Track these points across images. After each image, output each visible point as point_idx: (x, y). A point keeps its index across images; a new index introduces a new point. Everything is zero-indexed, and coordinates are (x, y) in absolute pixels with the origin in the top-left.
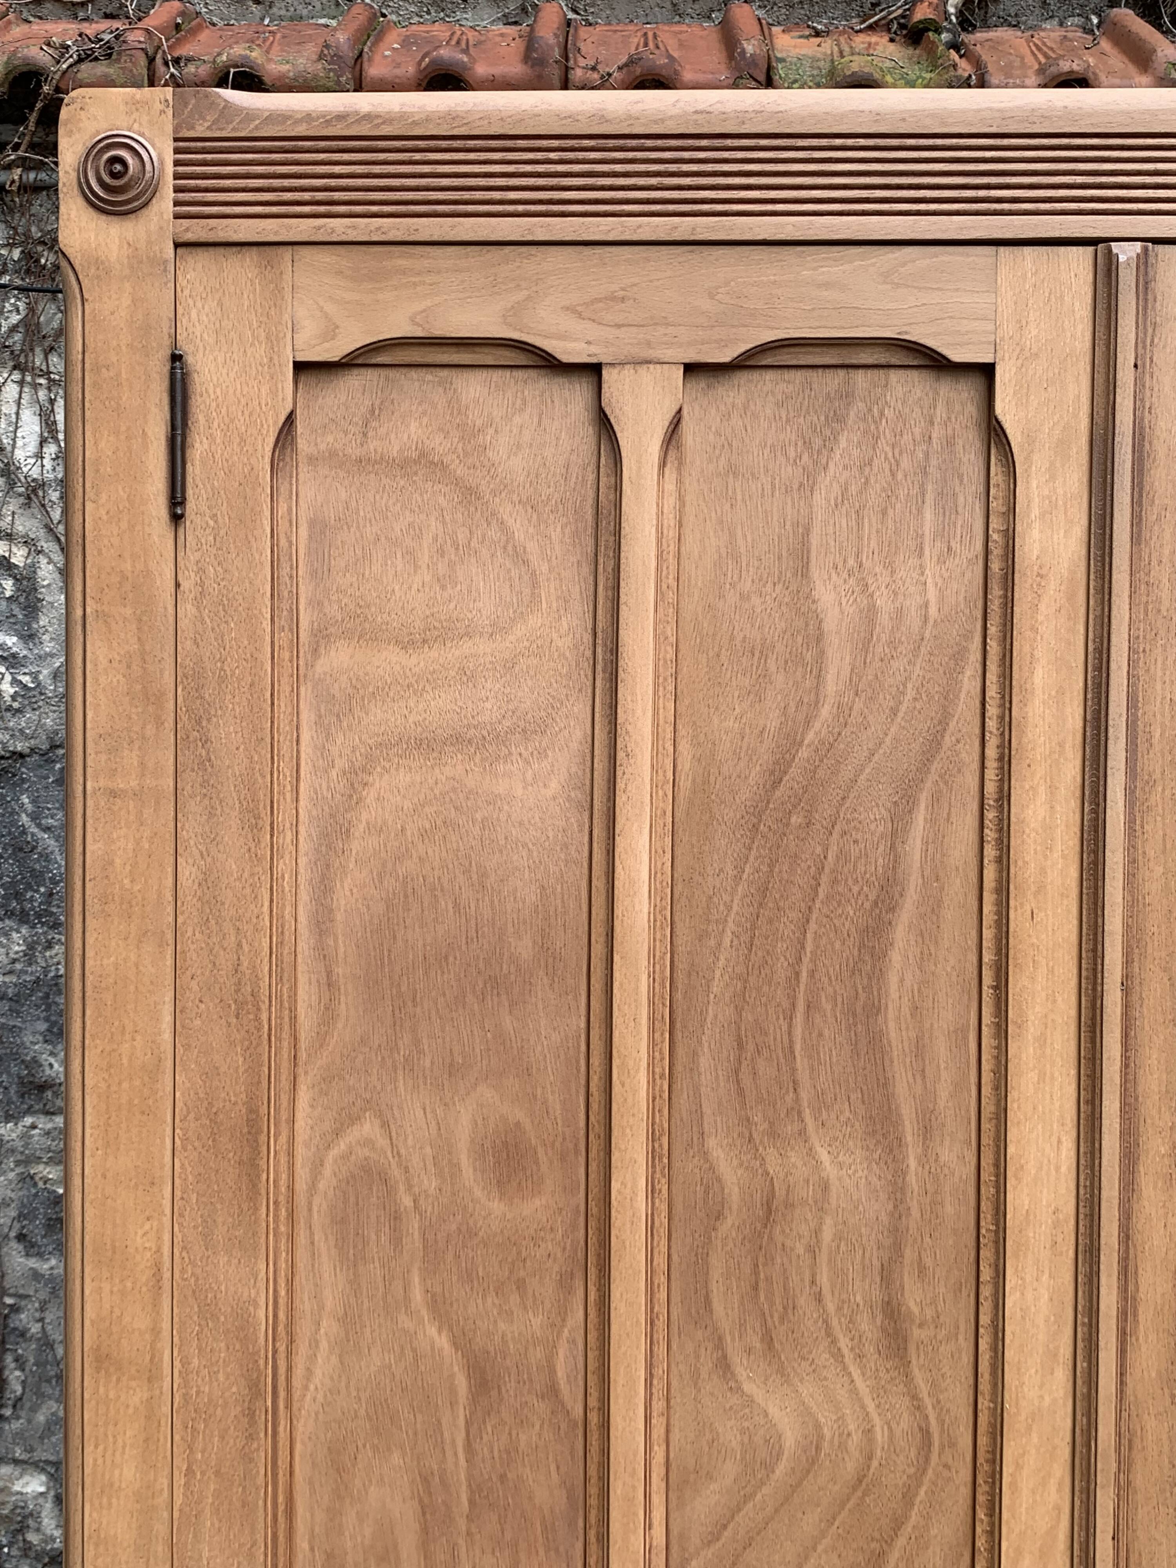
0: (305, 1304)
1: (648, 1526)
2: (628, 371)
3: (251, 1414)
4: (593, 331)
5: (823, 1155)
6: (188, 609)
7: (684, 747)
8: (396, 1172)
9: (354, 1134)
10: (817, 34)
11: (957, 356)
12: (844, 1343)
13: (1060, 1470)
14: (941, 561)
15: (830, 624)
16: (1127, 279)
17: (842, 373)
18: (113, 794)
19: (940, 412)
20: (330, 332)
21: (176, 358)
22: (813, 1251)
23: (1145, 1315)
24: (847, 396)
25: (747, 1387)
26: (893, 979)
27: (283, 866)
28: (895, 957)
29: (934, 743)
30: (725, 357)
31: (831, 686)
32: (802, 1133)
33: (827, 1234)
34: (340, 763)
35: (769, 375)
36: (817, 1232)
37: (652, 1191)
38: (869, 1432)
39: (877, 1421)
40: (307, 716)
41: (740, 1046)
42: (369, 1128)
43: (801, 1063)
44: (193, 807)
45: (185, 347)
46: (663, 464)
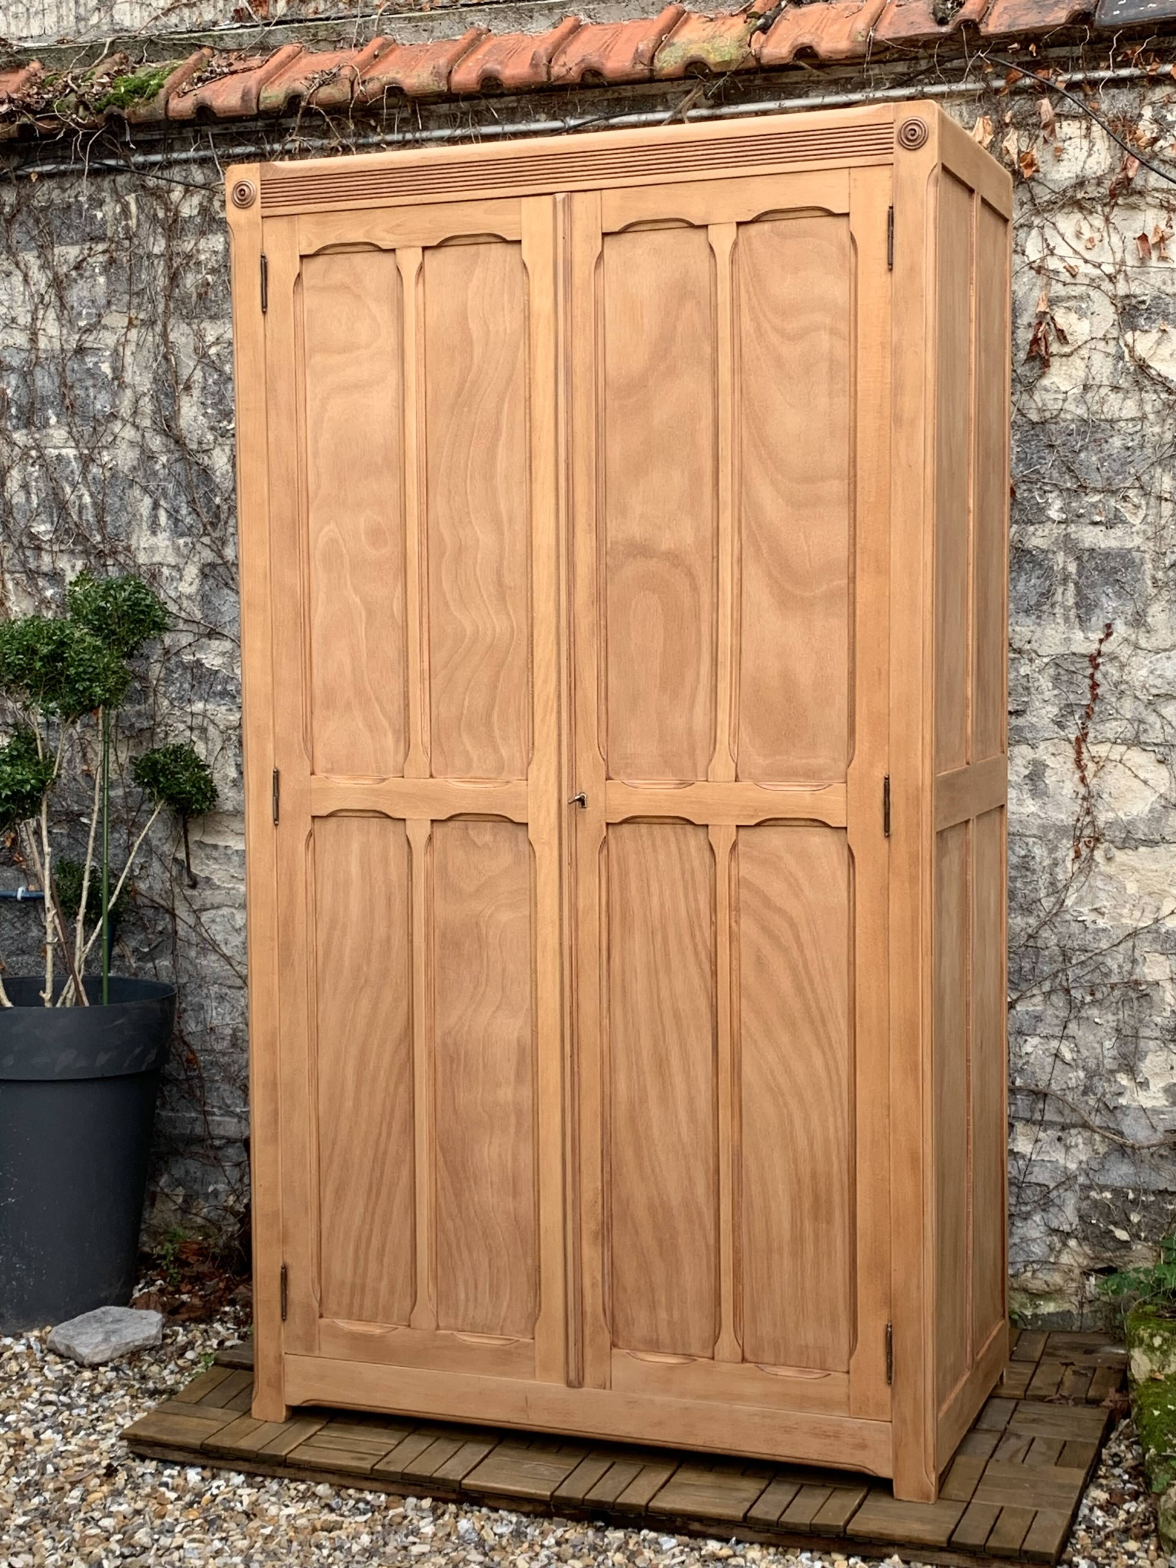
0: (314, 587)
1: (422, 661)
2: (404, 251)
3: (296, 624)
4: (392, 237)
5: (477, 528)
6: (269, 344)
7: (429, 384)
8: (341, 541)
9: (326, 529)
10: (711, 20)
11: (509, 238)
12: (485, 597)
13: (552, 637)
14: (510, 312)
15: (474, 337)
16: (560, 206)
17: (475, 247)
18: (247, 410)
19: (508, 258)
20: (310, 245)
21: (263, 257)
22: (475, 564)
23: (579, 581)
24: (477, 254)
25: (455, 613)
26: (498, 465)
27: (302, 433)
28: (499, 457)
29: (510, 379)
30: (435, 244)
31: (475, 360)
32: (470, 522)
33: (479, 557)
34: (319, 396)
35: (452, 249)
36: (476, 558)
37: (420, 543)
38: (494, 629)
39: (497, 624)
40: (308, 380)
41: (450, 492)
42: (332, 526)
43: (469, 498)
44: (272, 413)
45: (267, 253)
46: (417, 283)
